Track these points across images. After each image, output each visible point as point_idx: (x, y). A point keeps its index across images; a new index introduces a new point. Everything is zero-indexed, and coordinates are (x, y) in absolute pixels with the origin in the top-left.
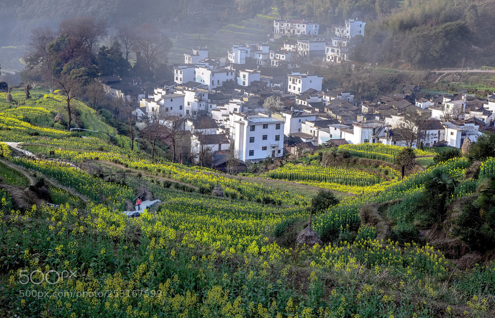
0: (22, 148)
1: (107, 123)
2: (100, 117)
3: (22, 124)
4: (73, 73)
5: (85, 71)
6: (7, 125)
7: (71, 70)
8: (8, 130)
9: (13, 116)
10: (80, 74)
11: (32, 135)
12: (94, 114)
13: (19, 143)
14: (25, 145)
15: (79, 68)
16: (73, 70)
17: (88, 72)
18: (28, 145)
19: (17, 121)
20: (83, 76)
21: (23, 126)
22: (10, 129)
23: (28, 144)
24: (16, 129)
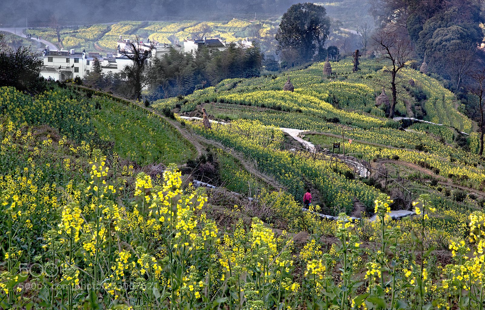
0: (303, 138)
1: (466, 114)
2: (458, 103)
3: (321, 105)
4: (437, 35)
5: (457, 32)
6: (300, 105)
7: (435, 29)
8: (298, 113)
9: (314, 93)
10: (448, 37)
11: (329, 121)
12: (449, 98)
13: (303, 131)
14: (310, 134)
15: (447, 27)
16: (438, 29)
17: (461, 34)
18: (313, 135)
19: (317, 100)
20: (453, 39)
21: (321, 108)
22: (300, 111)
23: (314, 133)
24: (310, 112)
